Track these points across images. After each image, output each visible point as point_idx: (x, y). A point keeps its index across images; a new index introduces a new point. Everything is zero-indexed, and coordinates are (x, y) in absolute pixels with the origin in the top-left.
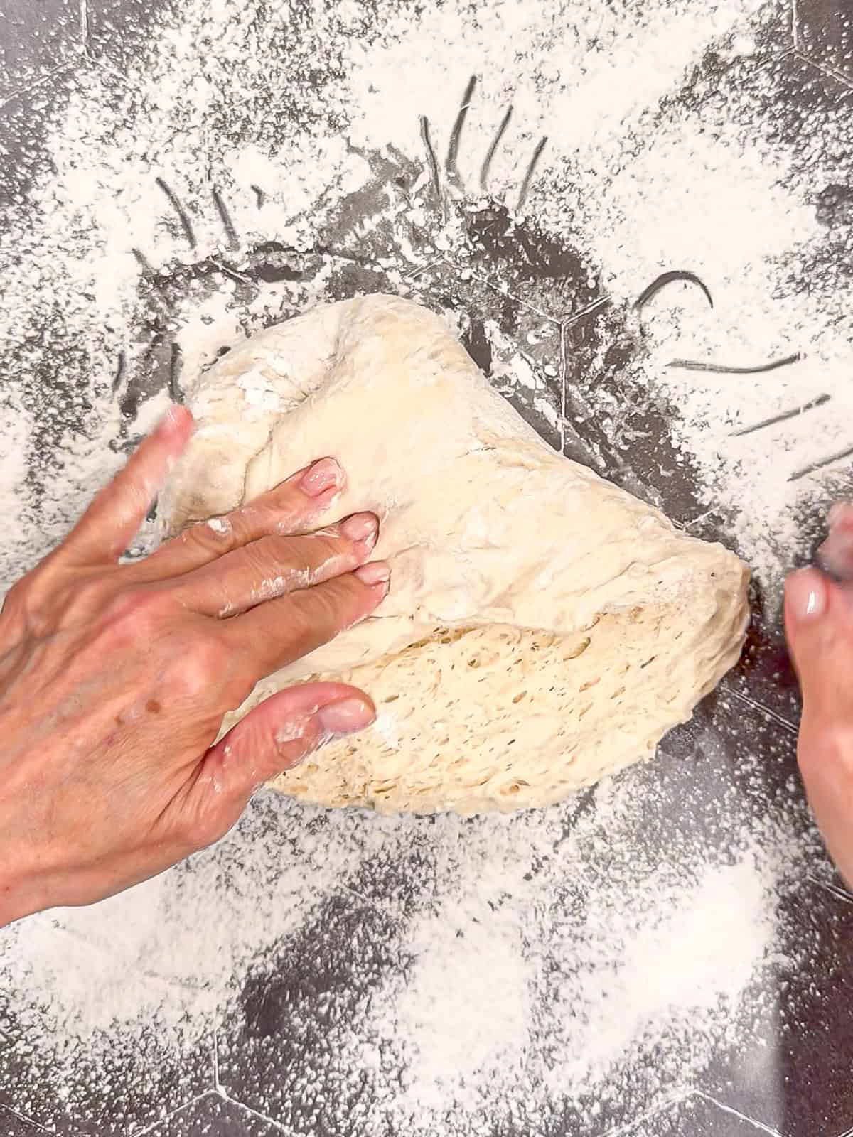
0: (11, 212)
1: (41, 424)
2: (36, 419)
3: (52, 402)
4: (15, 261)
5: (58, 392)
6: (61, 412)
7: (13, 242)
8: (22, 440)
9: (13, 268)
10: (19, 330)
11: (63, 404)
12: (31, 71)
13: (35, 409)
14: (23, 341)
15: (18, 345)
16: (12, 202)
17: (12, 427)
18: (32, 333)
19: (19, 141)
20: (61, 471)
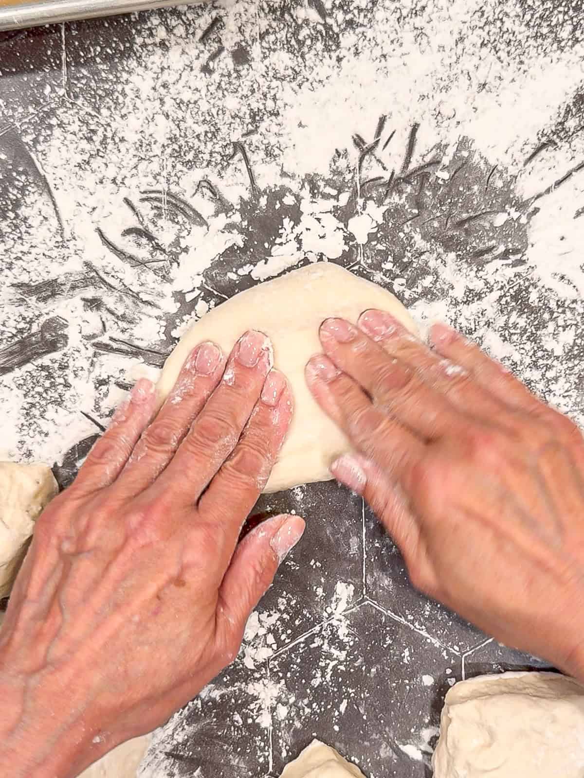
0: (4, 226)
1: (30, 400)
2: (25, 395)
3: (38, 382)
4: (8, 266)
5: (44, 373)
6: (46, 391)
7: (6, 251)
8: (14, 413)
9: (6, 272)
10: (11, 323)
11: (47, 384)
12: (20, 110)
13: (25, 388)
14: (14, 331)
15: (10, 335)
16: (5, 218)
17: (6, 403)
18: (22, 325)
19: (10, 167)
20: (46, 439)
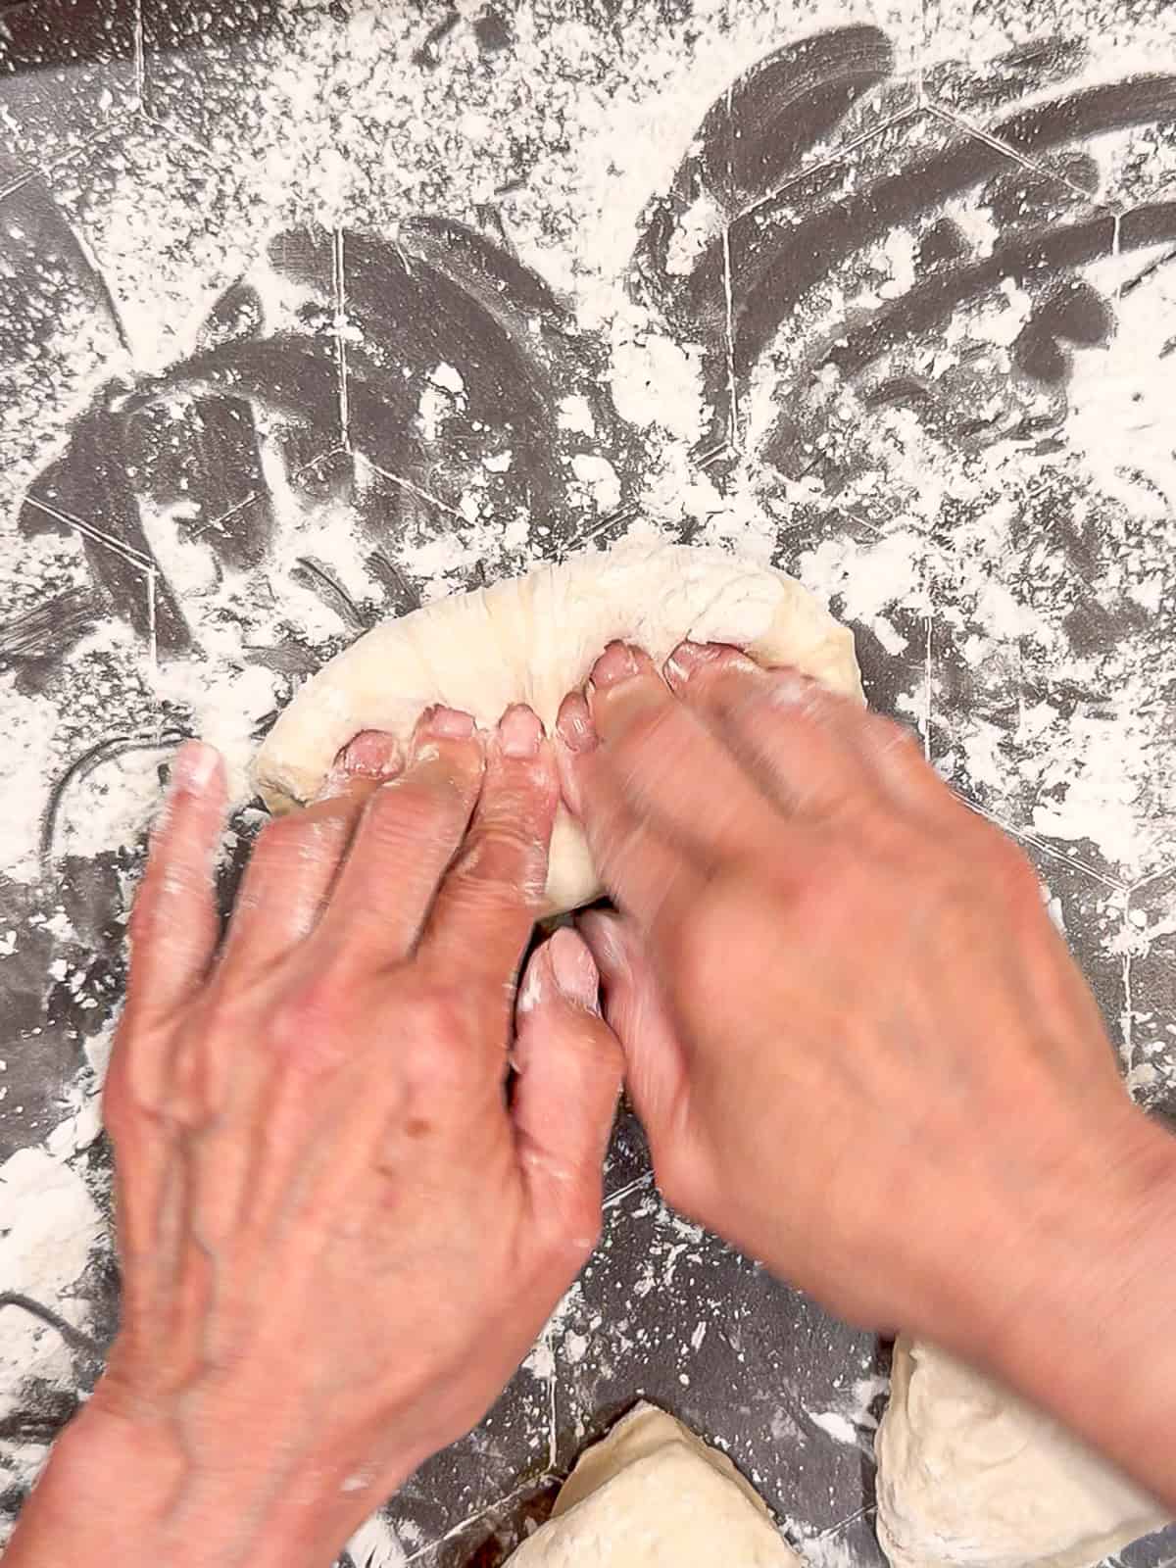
0: (19, 372)
1: (70, 721)
2: (61, 712)
3: (87, 686)
4: (26, 453)
5: (98, 668)
6: (103, 703)
7: (22, 422)
8: (39, 748)
9: (24, 464)
10: (35, 567)
11: (105, 689)
12: (51, 140)
13: (60, 697)
14: (39, 584)
15: (31, 591)
16: (21, 356)
17: (22, 726)
18: (54, 571)
19: (31, 255)
20: (102, 799)
